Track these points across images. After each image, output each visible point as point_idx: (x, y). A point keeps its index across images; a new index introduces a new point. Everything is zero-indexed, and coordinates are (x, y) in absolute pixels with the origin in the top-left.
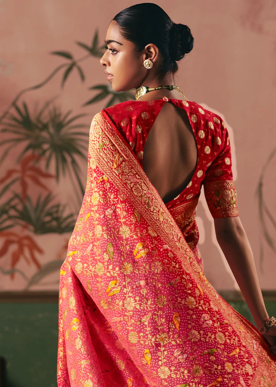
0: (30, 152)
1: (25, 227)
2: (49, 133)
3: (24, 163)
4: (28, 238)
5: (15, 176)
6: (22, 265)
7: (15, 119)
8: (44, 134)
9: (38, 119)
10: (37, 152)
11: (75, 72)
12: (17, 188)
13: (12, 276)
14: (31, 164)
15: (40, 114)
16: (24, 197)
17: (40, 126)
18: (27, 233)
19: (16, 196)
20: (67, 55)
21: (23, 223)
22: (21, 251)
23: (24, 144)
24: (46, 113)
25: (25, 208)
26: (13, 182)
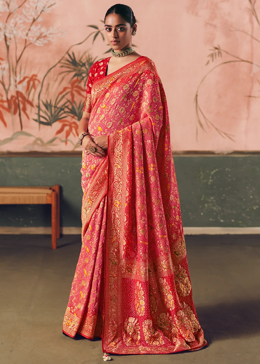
0: (76, 78)
1: (73, 117)
2: (86, 68)
3: (73, 84)
4: (75, 123)
5: (68, 90)
6: (71, 137)
7: (68, 61)
8: (83, 68)
9: (80, 61)
10: (79, 78)
11: (99, 36)
12: (69, 97)
13: (66, 143)
14: (76, 84)
15: (81, 58)
16: (72, 102)
17: (81, 64)
18: (74, 120)
19: (69, 101)
20: (96, 28)
21: (72, 115)
22: (71, 130)
23: (73, 74)
24: (84, 58)
25: (73, 107)
26: (66, 94)
